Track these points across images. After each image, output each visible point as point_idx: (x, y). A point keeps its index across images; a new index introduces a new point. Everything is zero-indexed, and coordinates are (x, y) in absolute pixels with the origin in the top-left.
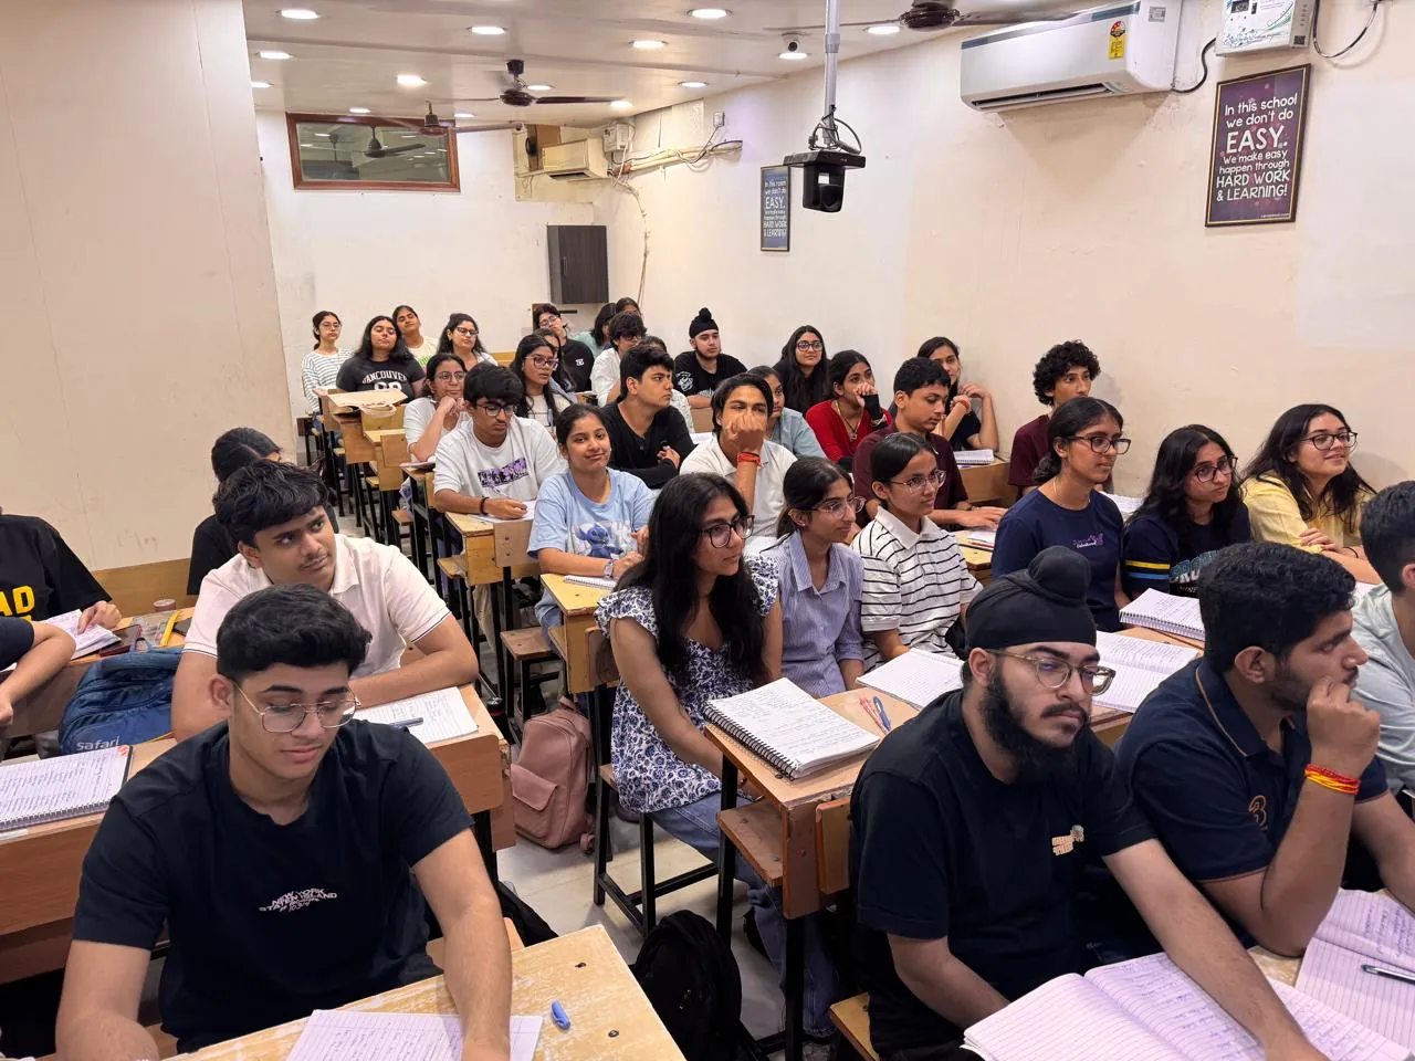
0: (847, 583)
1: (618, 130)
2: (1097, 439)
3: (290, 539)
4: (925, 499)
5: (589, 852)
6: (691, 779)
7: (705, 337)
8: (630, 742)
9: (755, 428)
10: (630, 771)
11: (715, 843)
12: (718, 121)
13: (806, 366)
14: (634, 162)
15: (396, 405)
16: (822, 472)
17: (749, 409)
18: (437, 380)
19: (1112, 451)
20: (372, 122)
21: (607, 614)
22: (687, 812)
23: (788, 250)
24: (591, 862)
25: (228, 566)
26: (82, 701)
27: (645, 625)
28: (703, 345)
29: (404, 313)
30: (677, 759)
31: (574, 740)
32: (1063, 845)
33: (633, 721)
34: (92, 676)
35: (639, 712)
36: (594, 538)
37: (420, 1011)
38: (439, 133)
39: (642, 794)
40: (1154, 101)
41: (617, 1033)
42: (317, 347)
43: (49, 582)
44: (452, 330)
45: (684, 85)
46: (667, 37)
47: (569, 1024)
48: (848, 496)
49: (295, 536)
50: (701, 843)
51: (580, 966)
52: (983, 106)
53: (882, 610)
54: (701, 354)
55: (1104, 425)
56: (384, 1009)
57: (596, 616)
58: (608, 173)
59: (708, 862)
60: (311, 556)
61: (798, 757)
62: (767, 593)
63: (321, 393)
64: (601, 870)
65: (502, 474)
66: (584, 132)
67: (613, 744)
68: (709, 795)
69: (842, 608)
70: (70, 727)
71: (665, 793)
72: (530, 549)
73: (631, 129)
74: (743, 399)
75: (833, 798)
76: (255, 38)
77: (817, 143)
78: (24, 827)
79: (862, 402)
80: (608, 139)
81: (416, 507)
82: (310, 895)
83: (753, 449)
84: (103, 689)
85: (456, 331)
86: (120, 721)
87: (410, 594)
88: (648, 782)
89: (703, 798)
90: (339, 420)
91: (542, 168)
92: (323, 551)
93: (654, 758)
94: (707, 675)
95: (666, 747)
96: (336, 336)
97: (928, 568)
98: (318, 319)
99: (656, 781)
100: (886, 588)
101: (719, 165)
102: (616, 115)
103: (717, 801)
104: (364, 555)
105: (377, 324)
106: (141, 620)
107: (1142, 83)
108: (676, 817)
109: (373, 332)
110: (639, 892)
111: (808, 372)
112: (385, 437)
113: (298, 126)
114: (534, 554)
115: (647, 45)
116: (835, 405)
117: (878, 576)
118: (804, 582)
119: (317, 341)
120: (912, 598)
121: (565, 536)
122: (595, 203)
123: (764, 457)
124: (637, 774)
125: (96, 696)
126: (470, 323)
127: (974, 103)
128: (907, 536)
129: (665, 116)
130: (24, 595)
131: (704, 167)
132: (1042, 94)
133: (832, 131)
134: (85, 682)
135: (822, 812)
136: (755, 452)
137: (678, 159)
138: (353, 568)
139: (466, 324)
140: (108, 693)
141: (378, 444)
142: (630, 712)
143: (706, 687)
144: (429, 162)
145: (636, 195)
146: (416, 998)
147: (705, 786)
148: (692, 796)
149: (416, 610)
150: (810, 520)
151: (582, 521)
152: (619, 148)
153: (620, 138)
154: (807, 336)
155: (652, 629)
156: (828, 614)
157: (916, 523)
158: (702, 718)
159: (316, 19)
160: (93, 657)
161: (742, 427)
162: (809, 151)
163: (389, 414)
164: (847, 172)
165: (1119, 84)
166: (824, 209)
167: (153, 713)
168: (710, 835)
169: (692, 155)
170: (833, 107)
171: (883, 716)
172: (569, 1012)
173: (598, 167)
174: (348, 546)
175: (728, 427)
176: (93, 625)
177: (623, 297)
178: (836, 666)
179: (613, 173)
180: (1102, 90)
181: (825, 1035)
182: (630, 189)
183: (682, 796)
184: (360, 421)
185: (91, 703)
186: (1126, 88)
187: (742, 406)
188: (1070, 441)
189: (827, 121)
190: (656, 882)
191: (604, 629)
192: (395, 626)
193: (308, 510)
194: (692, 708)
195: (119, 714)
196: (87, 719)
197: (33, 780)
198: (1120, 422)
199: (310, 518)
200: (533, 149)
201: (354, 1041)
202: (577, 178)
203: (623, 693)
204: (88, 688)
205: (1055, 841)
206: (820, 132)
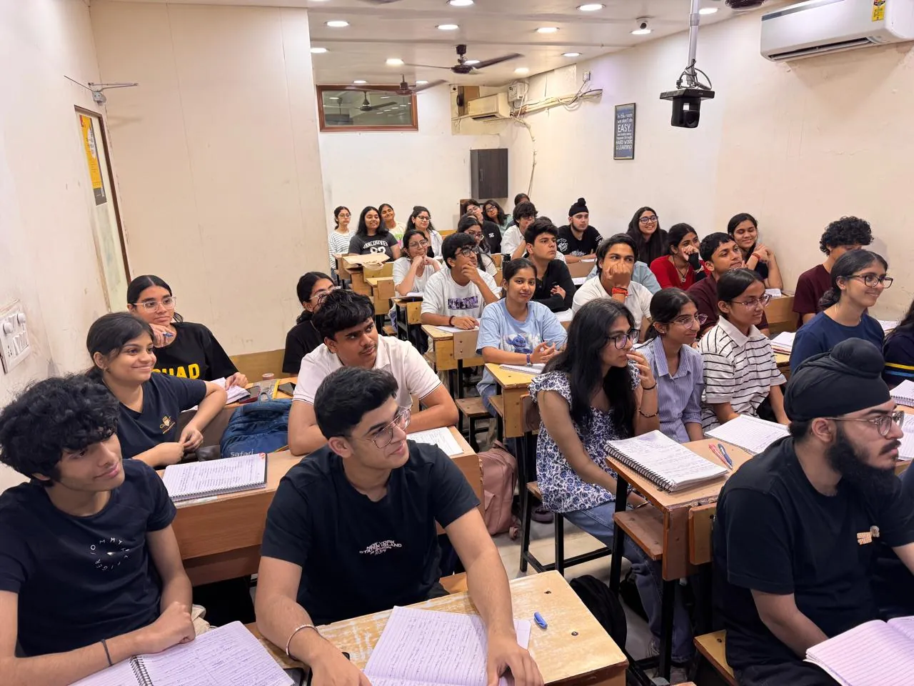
0: (691, 371)
1: (518, 86)
2: (870, 276)
3: (355, 336)
4: (756, 314)
5: (515, 539)
6: (592, 492)
7: (580, 217)
8: (550, 469)
9: (625, 271)
10: (551, 487)
11: (611, 534)
12: (586, 77)
13: (647, 234)
14: (528, 107)
15: (383, 263)
16: (677, 297)
17: (622, 259)
18: (410, 248)
19: (879, 285)
20: (365, 89)
21: (538, 387)
22: (590, 513)
23: (633, 158)
24: (518, 544)
25: (316, 351)
26: (233, 428)
27: (564, 396)
28: (578, 222)
29: (386, 209)
30: (581, 480)
31: (505, 468)
32: (865, 538)
33: (552, 456)
34: (238, 414)
35: (555, 451)
36: (517, 343)
37: (454, 611)
38: (406, 94)
39: (559, 500)
40: (905, 48)
41: (577, 634)
42: (337, 228)
43: (207, 362)
44: (415, 217)
45: (565, 55)
46: (560, 25)
47: (546, 626)
48: (695, 314)
49: (357, 335)
50: (597, 533)
51: (547, 593)
52: (776, 58)
53: (721, 389)
54: (574, 228)
55: (874, 268)
56: (433, 608)
57: (529, 389)
58: (511, 115)
59: (604, 546)
60: (366, 346)
61: (673, 479)
62: (635, 375)
63: (337, 257)
64: (525, 549)
65: (461, 303)
66: (494, 90)
67: (537, 470)
68: (605, 503)
69: (688, 388)
70: (227, 442)
71: (575, 500)
72: (478, 348)
73: (526, 86)
74: (619, 252)
75: (700, 505)
76: (315, 41)
77: (682, 84)
78: (215, 495)
79: (687, 257)
80: (511, 93)
81: (399, 324)
82: (387, 545)
83: (623, 285)
84: (244, 422)
85: (417, 218)
86: (253, 441)
87: (419, 371)
88: (563, 492)
89: (601, 504)
90: (350, 272)
91: (468, 114)
92: (373, 343)
93: (567, 478)
94: (600, 428)
95: (573, 472)
96: (348, 222)
97: (752, 360)
98: (337, 212)
99: (569, 492)
100: (725, 375)
101: (586, 106)
102: (516, 77)
103: (613, 506)
104: (392, 346)
105: (368, 213)
106: (258, 384)
107: (895, 35)
108: (583, 516)
109: (367, 220)
110: (554, 564)
111: (647, 238)
112: (380, 281)
113: (323, 93)
114: (479, 352)
115: (548, 30)
116: (671, 259)
117: (720, 367)
118: (663, 370)
119: (337, 225)
120: (741, 381)
121: (499, 341)
122: (501, 134)
123: (630, 291)
124: (556, 488)
125: (240, 426)
126: (426, 213)
127: (770, 56)
128: (740, 339)
129: (549, 76)
130: (194, 369)
131: (575, 107)
132: (820, 47)
133: (693, 76)
134: (234, 417)
135: (693, 512)
136: (624, 287)
137: (559, 103)
138: (386, 355)
139: (423, 213)
140: (247, 424)
141: (376, 286)
142: (549, 450)
143: (599, 435)
144: (395, 113)
145: (529, 128)
146: (451, 604)
147: (602, 497)
148: (594, 503)
149: (423, 380)
150: (668, 329)
151: (510, 333)
152: (518, 98)
153: (519, 92)
154: (646, 214)
155: (568, 398)
156: (678, 392)
157: (746, 330)
158: (596, 454)
159: (347, 26)
160: (236, 404)
161: (616, 271)
162: (677, 89)
163: (379, 268)
164: (702, 102)
165: (880, 37)
166: (686, 126)
167: (272, 436)
168: (606, 528)
169: (566, 100)
170: (694, 61)
171: (726, 456)
172: (545, 619)
173: (504, 111)
174: (383, 340)
175: (608, 270)
176: (234, 385)
177: (520, 193)
178: (683, 426)
179: (514, 115)
180: (867, 42)
181: (682, 661)
182: (525, 124)
183: (587, 503)
184: (362, 273)
185: (238, 430)
186: (885, 40)
187: (618, 257)
188: (849, 278)
189: (690, 70)
190: (565, 559)
191: (533, 396)
192: (409, 389)
193: (365, 320)
194: (590, 448)
195: (252, 436)
196: (236, 438)
197: (215, 470)
198: (886, 266)
199: (366, 324)
200: (461, 102)
201: (420, 626)
202: (490, 119)
203: (542, 437)
204: (236, 421)
205: (859, 535)
206: (684, 78)
